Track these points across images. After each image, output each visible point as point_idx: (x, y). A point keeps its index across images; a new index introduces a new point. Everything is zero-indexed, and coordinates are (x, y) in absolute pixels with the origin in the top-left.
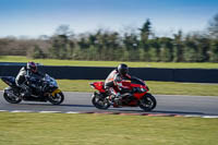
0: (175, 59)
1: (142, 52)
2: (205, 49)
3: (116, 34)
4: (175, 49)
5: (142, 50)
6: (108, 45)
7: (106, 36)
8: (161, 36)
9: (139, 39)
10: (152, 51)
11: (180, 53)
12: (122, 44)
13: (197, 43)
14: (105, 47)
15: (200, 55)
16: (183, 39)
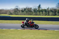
0: (47, 15)
1: (38, 13)
2: (55, 12)
3: (31, 8)
4: (47, 12)
5: (38, 12)
6: (29, 11)
7: (28, 9)
8: (43, 9)
9: (37, 9)
10: (41, 13)
11: (49, 13)
12: (33, 11)
13: (53, 10)
14: (28, 12)
15: (54, 14)
16: (49, 9)
